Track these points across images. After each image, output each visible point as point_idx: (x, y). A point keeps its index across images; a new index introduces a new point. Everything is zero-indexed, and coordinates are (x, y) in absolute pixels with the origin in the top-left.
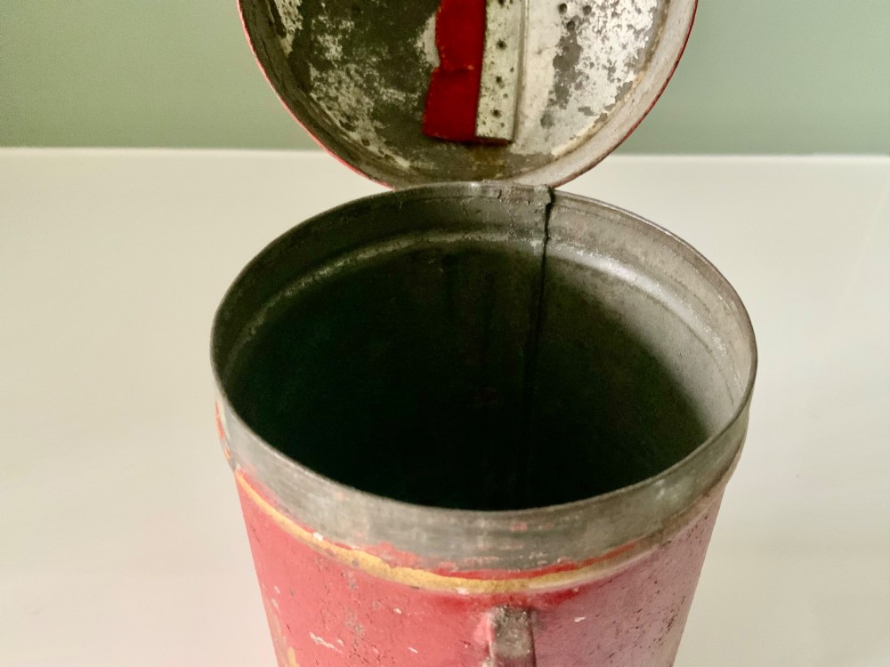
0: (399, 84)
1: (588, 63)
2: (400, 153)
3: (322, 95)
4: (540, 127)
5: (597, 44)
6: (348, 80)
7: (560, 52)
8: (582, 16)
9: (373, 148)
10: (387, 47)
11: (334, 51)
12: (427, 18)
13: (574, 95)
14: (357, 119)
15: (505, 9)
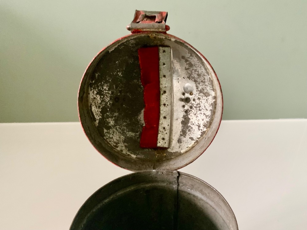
0: (133, 131)
1: (192, 123)
2: (133, 153)
3: (108, 137)
4: (178, 143)
5: (194, 118)
6: (116, 131)
7: (183, 119)
8: (190, 109)
9: (124, 152)
10: (129, 119)
11: (112, 123)
12: (141, 110)
13: (188, 133)
14: (119, 143)
15: (166, 107)
